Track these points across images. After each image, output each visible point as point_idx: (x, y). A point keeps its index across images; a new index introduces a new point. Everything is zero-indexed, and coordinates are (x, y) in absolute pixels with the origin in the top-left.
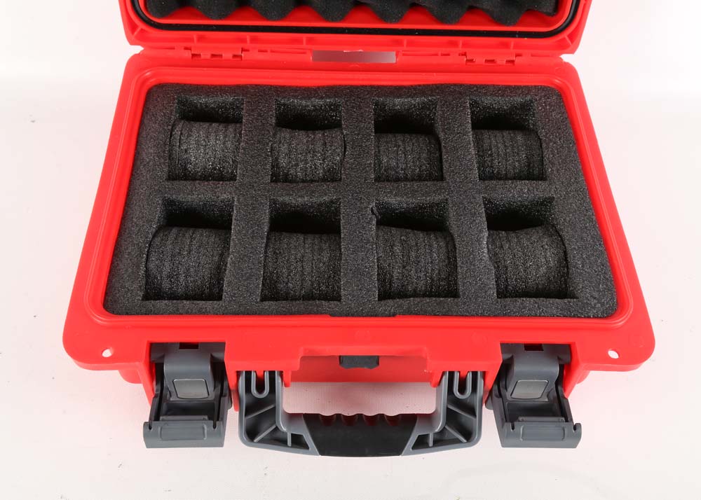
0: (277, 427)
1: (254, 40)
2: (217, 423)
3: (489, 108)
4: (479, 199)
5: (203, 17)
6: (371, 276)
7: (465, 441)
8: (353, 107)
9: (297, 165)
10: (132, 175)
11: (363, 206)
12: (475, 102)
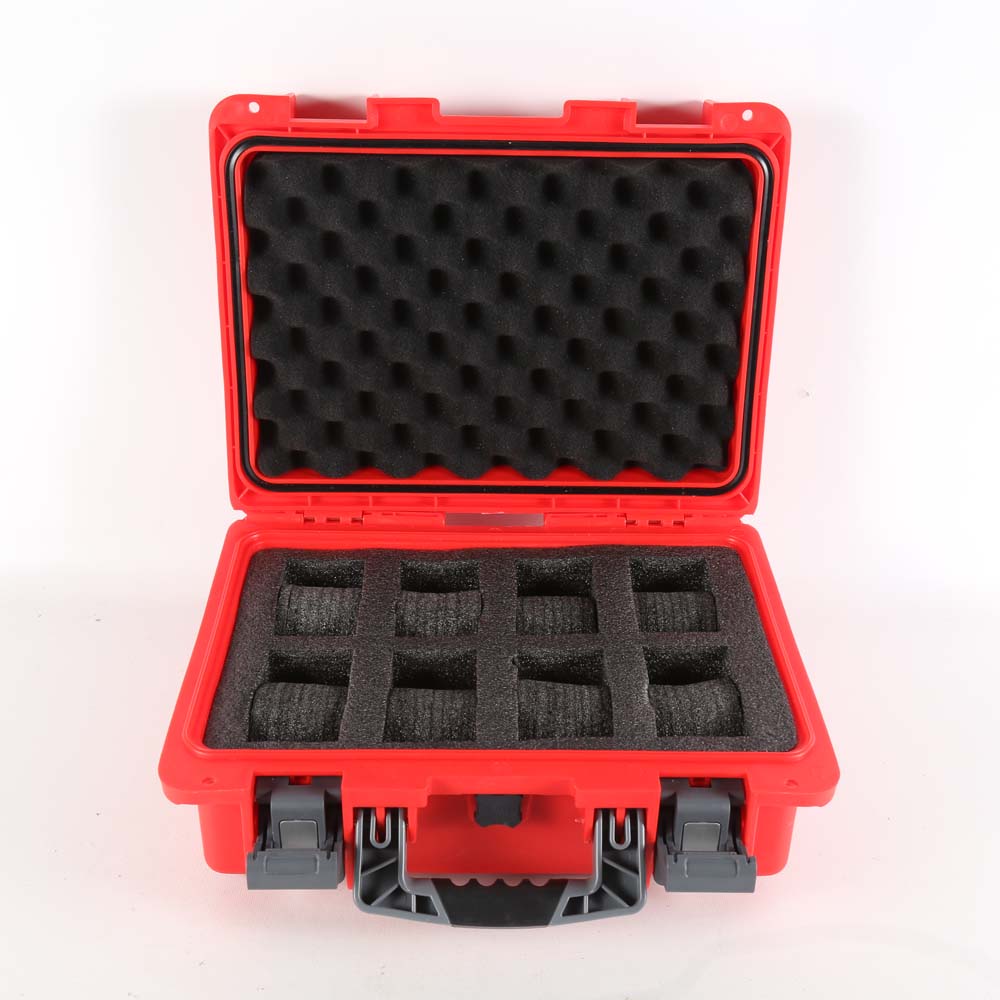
0: (399, 887)
1: (377, 502)
2: (332, 853)
3: (655, 571)
4: (639, 648)
5: (319, 477)
6: (512, 718)
7: (627, 906)
8: (492, 567)
9: (426, 623)
10: (234, 630)
11: (502, 656)
12: (638, 563)
